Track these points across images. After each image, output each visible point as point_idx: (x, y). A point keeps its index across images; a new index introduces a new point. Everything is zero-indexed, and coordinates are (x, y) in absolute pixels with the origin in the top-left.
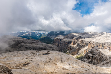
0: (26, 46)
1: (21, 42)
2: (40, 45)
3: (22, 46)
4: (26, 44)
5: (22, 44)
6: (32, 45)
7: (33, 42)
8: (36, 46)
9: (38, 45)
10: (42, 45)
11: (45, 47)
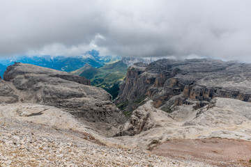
0: (46, 89)
1: (39, 81)
2: (72, 88)
3: (39, 88)
4: (47, 85)
5: (40, 84)
6: (56, 87)
7: (59, 82)
8: (64, 89)
9: (68, 88)
10: (76, 88)
11: (80, 92)
